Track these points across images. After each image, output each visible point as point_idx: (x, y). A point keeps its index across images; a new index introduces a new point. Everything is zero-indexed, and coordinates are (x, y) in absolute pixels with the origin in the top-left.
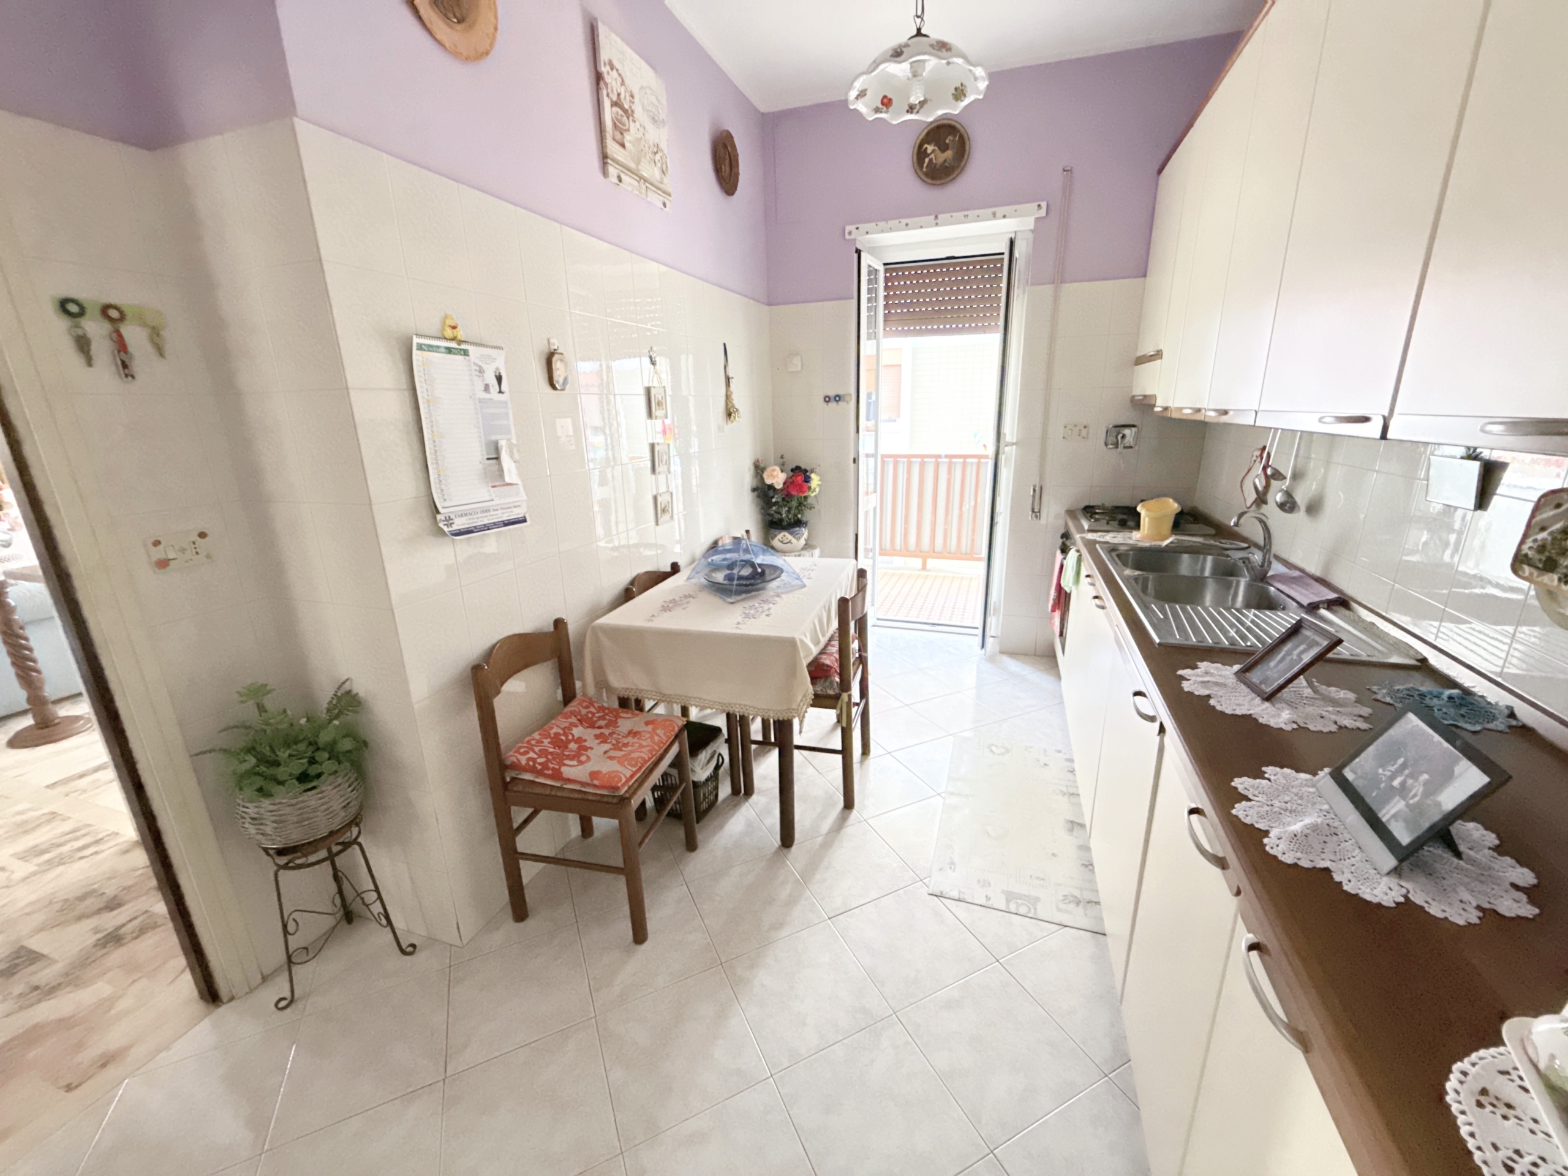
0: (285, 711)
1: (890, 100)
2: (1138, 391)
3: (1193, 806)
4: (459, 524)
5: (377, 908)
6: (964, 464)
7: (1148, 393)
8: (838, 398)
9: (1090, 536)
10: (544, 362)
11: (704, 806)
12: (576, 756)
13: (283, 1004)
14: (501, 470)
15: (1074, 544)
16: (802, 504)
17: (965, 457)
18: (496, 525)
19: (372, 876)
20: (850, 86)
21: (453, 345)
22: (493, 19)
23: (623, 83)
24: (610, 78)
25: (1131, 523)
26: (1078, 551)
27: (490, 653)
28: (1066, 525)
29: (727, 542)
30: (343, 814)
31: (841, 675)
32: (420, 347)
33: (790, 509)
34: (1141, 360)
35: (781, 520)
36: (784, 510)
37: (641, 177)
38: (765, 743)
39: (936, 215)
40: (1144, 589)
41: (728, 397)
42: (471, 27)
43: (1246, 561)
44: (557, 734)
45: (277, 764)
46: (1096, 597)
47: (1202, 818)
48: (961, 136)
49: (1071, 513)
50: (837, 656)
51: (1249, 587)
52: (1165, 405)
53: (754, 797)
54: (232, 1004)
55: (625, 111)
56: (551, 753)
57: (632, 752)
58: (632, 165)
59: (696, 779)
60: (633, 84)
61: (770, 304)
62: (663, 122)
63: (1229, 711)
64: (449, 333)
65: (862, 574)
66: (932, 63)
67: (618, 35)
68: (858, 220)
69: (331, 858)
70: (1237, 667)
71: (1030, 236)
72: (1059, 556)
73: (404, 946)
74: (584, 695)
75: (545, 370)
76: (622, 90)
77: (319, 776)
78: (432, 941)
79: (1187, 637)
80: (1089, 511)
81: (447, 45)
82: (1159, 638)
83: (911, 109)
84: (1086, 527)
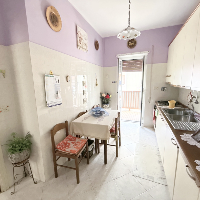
0: (18, 138)
1: (124, 37)
2: (167, 81)
3: (187, 165)
4: (50, 105)
5: (31, 174)
6: (136, 93)
7: (169, 82)
8: (115, 82)
9: (160, 107)
10: (66, 77)
11: (91, 155)
12: (68, 147)
13: (12, 193)
14: (58, 96)
15: (157, 108)
16: (108, 100)
17: (136, 91)
18: (56, 105)
19: (31, 169)
20: (118, 35)
21: (51, 75)
22: (61, 25)
23: (81, 34)
24: (79, 33)
25: (167, 104)
26: (158, 109)
27: (54, 127)
28: (155, 104)
29: (95, 107)
30: (26, 157)
31: (116, 132)
32: (46, 76)
33: (106, 100)
34: (167, 76)
35: (105, 102)
36: (105, 101)
37: (83, 48)
38: (102, 144)
39: (131, 53)
40: (171, 117)
41: (96, 82)
42: (57, 27)
43: (190, 113)
44: (65, 142)
45: (16, 147)
46: (162, 119)
47: (189, 168)
48: (135, 41)
49: (156, 102)
50: (115, 128)
51: (191, 117)
52: (172, 84)
53: (100, 154)
54: (3, 193)
55: (81, 38)
56: (64, 146)
57: (78, 146)
58: (82, 46)
59: (89, 150)
60: (82, 34)
61: (103, 67)
62: (87, 40)
63: (191, 145)
64: (51, 73)
65: (119, 113)
66: (131, 31)
67: (80, 27)
68: (118, 54)
69: (24, 165)
70: (191, 135)
71: (147, 56)
72: (154, 110)
73: (35, 182)
74: (70, 134)
75: (66, 79)
76: (81, 35)
77: (23, 150)
78: (40, 181)
79: (181, 128)
80: (159, 102)
81: (54, 29)
82: (175, 128)
83: (128, 38)
84: (159, 105)
